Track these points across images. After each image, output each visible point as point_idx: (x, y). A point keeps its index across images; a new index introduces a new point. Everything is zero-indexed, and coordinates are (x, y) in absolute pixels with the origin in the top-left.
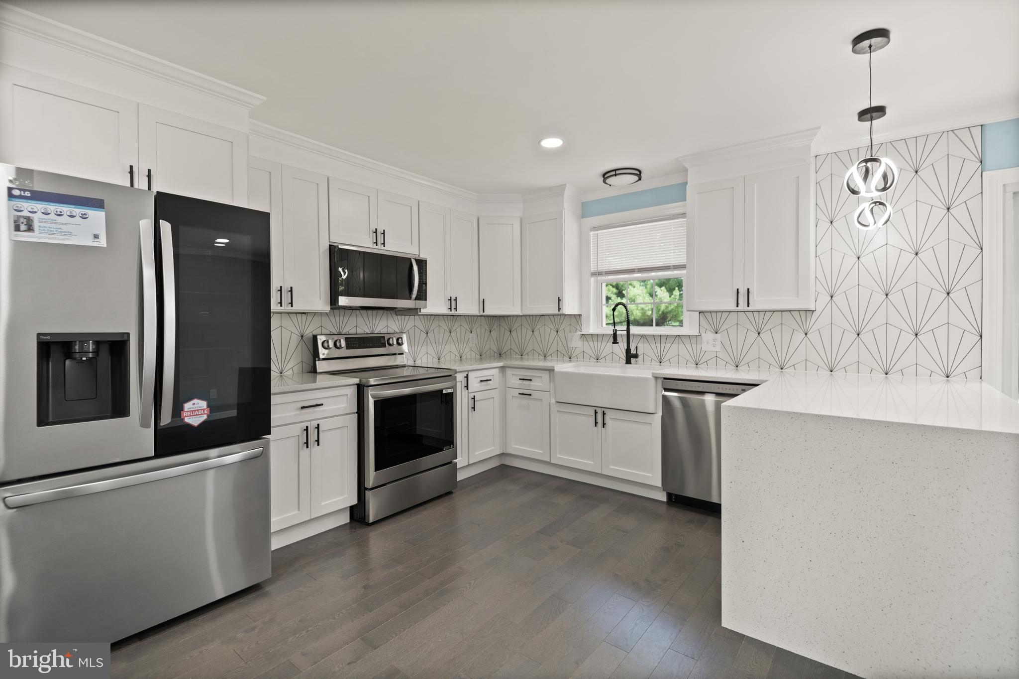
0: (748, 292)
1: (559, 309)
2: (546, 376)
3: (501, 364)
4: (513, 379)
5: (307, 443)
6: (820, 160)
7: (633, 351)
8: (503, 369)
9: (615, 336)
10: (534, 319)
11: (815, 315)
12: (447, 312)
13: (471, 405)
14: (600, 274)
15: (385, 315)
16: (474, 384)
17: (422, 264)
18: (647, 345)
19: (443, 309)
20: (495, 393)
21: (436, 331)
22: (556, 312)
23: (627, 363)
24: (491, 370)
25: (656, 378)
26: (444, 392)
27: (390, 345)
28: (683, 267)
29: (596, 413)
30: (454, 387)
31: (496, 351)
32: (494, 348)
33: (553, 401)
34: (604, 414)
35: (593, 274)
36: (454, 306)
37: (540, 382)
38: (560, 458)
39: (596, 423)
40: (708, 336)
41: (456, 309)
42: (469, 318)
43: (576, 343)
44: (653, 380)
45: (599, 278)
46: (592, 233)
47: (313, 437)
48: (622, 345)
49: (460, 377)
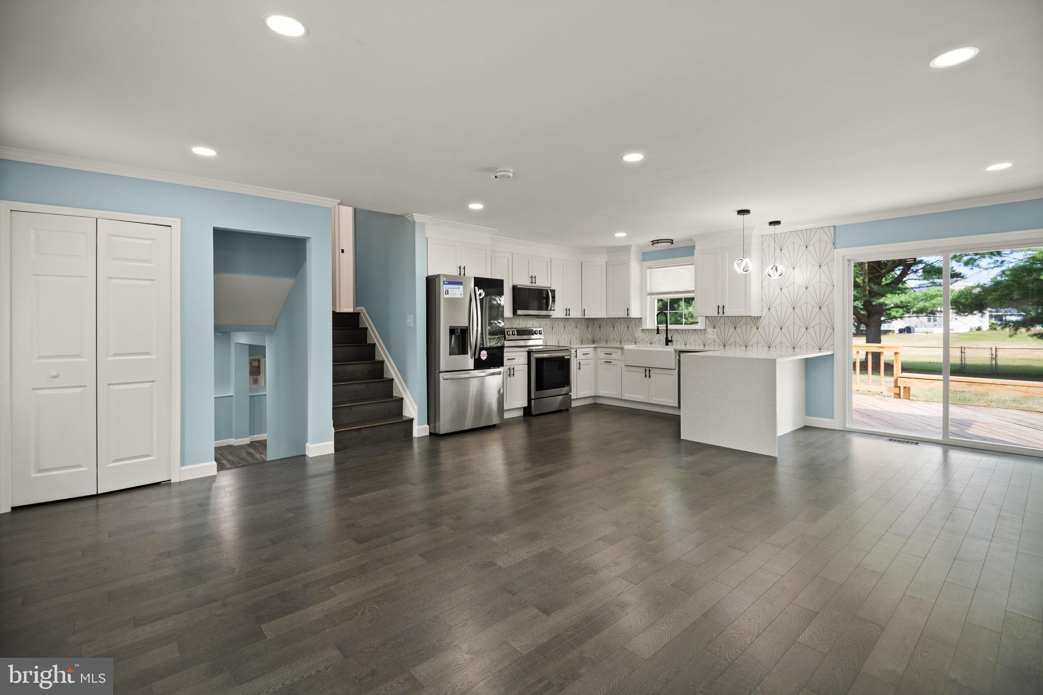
0: (723, 307)
1: (628, 315)
2: (619, 351)
3: (594, 346)
4: (601, 353)
5: (510, 375)
6: (764, 237)
7: (670, 339)
8: (595, 347)
9: (658, 330)
10: (614, 321)
11: (762, 319)
12: (565, 317)
13: (578, 367)
14: (653, 294)
15: (532, 319)
16: (580, 356)
17: (553, 292)
18: (678, 335)
19: (562, 315)
20: (591, 362)
21: (557, 327)
22: (626, 316)
23: (666, 345)
24: (589, 349)
25: (676, 351)
26: (565, 357)
27: (536, 334)
28: (693, 292)
29: (646, 370)
30: (570, 355)
31: (591, 339)
32: (590, 338)
33: (623, 365)
34: (650, 371)
35: (649, 294)
36: (568, 313)
37: (616, 355)
38: (627, 396)
39: (646, 376)
40: (710, 330)
41: (569, 315)
42: (576, 320)
43: (639, 334)
44: (674, 352)
45: (652, 296)
46: (648, 270)
47: (512, 373)
48: (662, 337)
49: (573, 351)
